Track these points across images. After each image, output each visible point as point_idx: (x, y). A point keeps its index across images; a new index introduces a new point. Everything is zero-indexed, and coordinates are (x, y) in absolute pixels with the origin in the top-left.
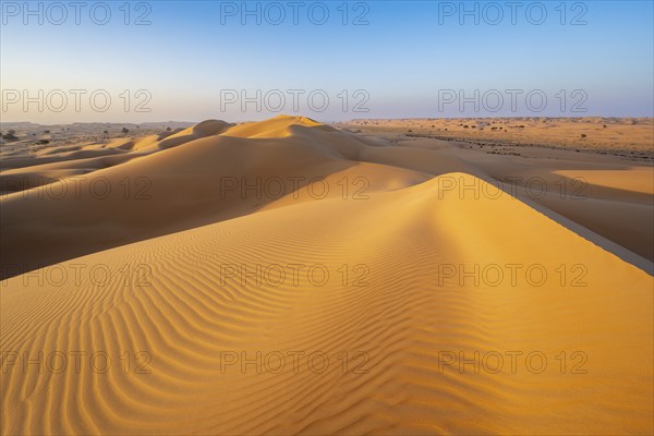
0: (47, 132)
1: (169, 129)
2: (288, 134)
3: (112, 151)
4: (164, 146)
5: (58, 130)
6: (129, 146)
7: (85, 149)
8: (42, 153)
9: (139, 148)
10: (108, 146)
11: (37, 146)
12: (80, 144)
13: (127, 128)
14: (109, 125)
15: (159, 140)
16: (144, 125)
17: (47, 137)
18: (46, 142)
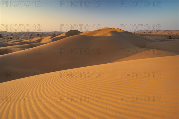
0: (12, 35)
1: (54, 34)
2: (110, 35)
3: (34, 42)
4: (53, 40)
5: (15, 34)
6: (40, 40)
7: (24, 41)
8: (10, 42)
9: (43, 41)
10: (32, 40)
11: (8, 40)
12: (23, 39)
13: (39, 34)
14: (32, 33)
15: (51, 38)
16: (45, 33)
17: (12, 37)
18: (11, 38)
